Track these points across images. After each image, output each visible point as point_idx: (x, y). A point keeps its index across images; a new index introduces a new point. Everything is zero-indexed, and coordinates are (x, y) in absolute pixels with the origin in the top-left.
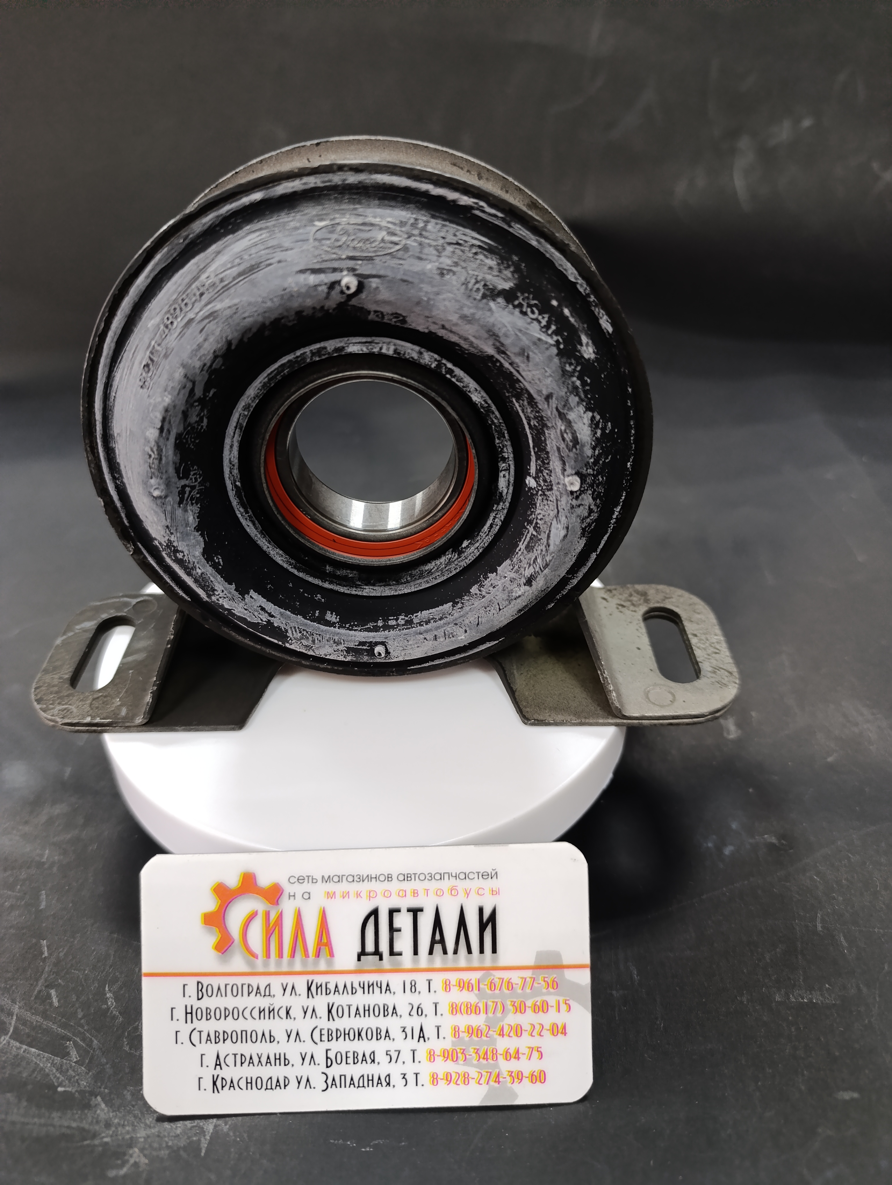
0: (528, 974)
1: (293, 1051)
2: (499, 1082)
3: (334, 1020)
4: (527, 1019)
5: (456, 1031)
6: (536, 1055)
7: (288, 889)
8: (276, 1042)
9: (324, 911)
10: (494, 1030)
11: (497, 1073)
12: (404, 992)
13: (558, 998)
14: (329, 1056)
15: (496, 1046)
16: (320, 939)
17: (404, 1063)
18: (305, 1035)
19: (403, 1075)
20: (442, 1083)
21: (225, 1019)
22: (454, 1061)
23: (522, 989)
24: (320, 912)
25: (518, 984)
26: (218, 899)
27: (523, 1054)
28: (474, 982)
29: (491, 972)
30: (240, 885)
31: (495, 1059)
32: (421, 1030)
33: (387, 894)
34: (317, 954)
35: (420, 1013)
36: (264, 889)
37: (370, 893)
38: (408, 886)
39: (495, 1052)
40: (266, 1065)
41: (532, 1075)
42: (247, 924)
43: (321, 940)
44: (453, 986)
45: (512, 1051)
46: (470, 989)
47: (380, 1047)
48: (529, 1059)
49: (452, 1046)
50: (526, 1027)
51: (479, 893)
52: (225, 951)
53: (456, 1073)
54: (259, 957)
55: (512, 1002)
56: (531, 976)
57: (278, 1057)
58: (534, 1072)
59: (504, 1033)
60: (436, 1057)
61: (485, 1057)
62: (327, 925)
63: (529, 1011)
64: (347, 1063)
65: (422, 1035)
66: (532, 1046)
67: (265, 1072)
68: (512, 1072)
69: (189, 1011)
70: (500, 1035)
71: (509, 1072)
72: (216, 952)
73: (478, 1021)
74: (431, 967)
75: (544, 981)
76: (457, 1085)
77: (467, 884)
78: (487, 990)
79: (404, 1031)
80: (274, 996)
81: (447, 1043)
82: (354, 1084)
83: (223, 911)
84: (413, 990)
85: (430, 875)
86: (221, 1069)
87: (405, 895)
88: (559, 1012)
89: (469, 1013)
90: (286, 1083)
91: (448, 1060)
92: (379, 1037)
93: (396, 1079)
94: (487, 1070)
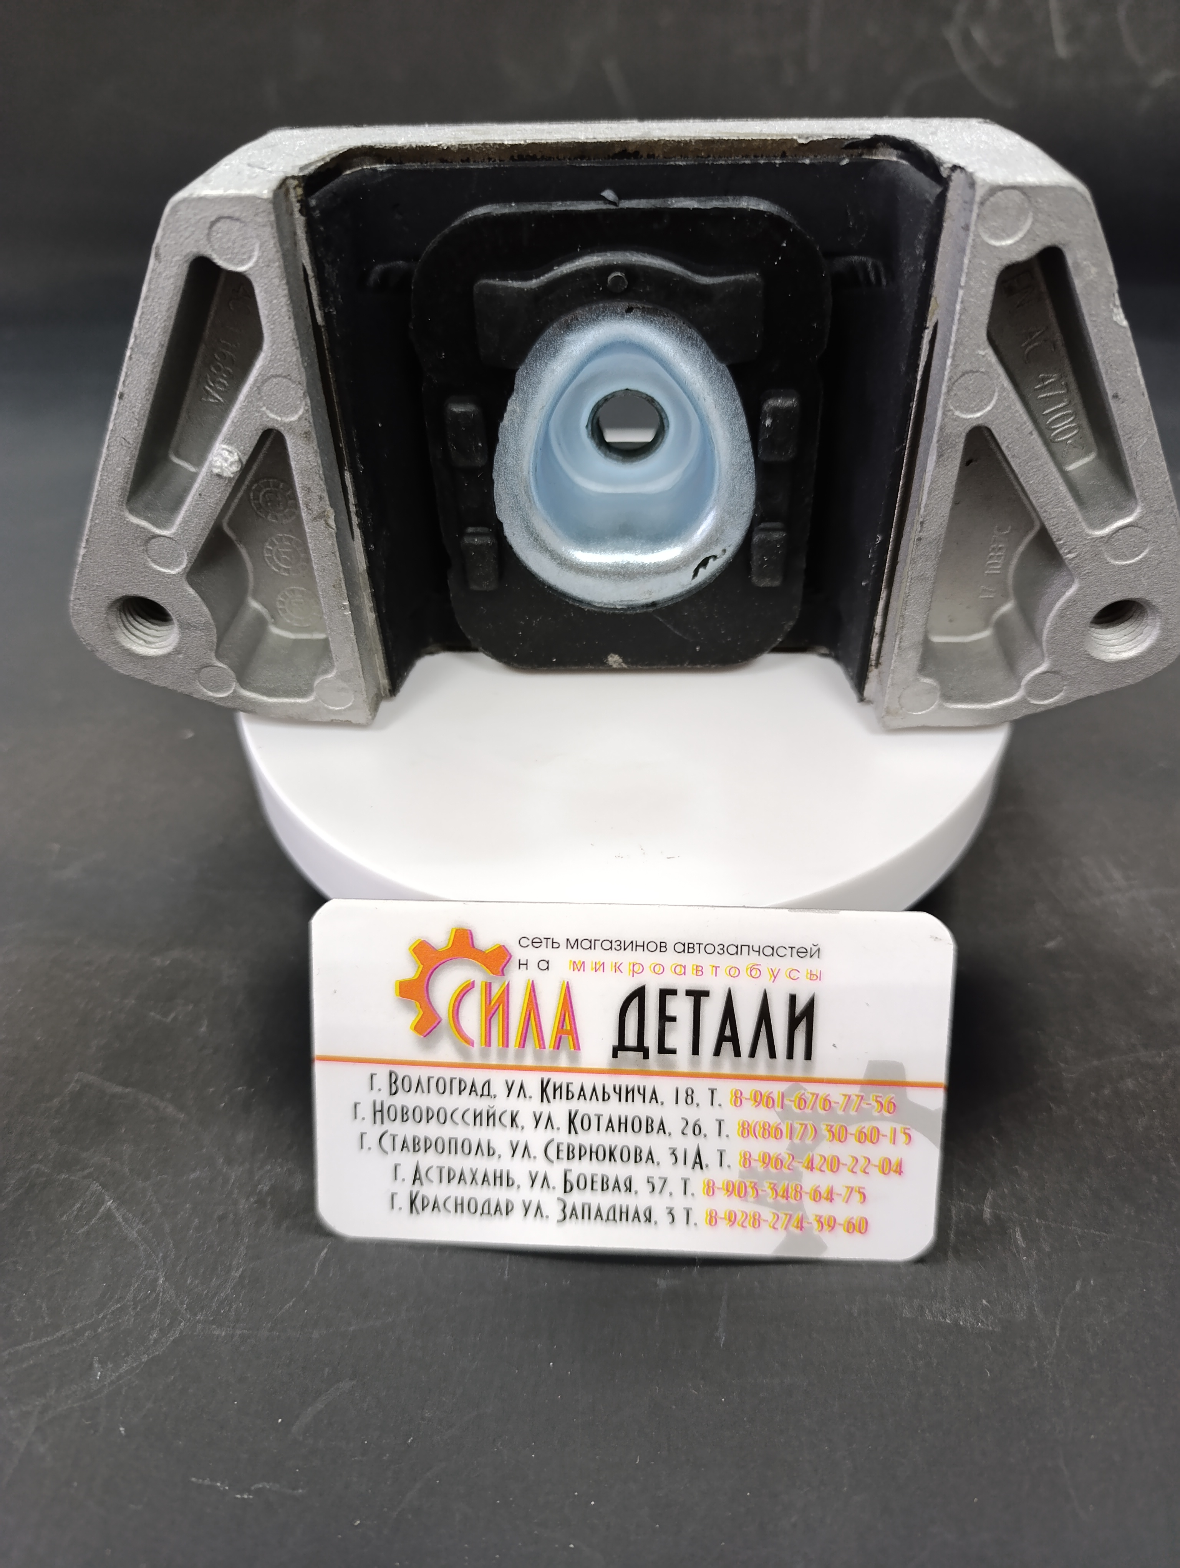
0: (854, 1090)
1: (519, 1169)
2: (801, 1228)
3: (576, 1133)
4: (847, 1150)
5: (747, 1159)
6: (857, 1197)
7: (519, 954)
8: (496, 1155)
9: (568, 987)
10: (801, 1161)
11: (800, 1216)
12: (677, 1103)
13: (895, 1125)
14: (568, 1178)
15: (801, 1181)
16: (561, 1025)
17: (671, 1194)
18: (537, 1149)
19: (668, 1210)
20: (723, 1225)
21: (428, 1122)
22: (740, 1197)
23: (844, 1110)
24: (562, 988)
25: (838, 1103)
26: (419, 962)
27: (838, 1194)
28: (776, 1096)
29: (801, 1084)
30: (450, 946)
31: (798, 1198)
32: (698, 1154)
33: (658, 970)
34: (557, 1044)
35: (697, 1131)
36: (484, 952)
37: (634, 966)
38: (689, 960)
39: (799, 1189)
40: (483, 1184)
41: (849, 1222)
42: (459, 998)
43: (563, 1026)
44: (746, 1099)
45: (824, 1191)
46: (770, 1105)
47: (639, 1173)
48: (847, 1202)
49: (740, 1177)
50: (846, 1159)
51: (792, 976)
52: (428, 1034)
53: (742, 1212)
54: (475, 1045)
55: (827, 1125)
56: (857, 1093)
57: (498, 1174)
58: (853, 1218)
59: (814, 1166)
60: (716, 1190)
61: (785, 1194)
62: (572, 1007)
63: (852, 1141)
64: (592, 1189)
65: (698, 1160)
66: (852, 1185)
67: (482, 1193)
68: (821, 1217)
69: (378, 1108)
70: (807, 1168)
71: (816, 1216)
72: (416, 1034)
73: (779, 1148)
74: (716, 1072)
75: (877, 1101)
76: (743, 1226)
77: (775, 962)
78: (794, 1108)
79: (673, 1153)
80: (495, 1097)
81: (733, 1173)
82: (601, 1216)
83: (426, 980)
84: (689, 1101)
85: (722, 947)
86: (422, 1184)
87: (684, 973)
88: (894, 1143)
89: (766, 1136)
90: (510, 1208)
91: (733, 1194)
92: (638, 1159)
93: (660, 1214)
94: (786, 1212)
